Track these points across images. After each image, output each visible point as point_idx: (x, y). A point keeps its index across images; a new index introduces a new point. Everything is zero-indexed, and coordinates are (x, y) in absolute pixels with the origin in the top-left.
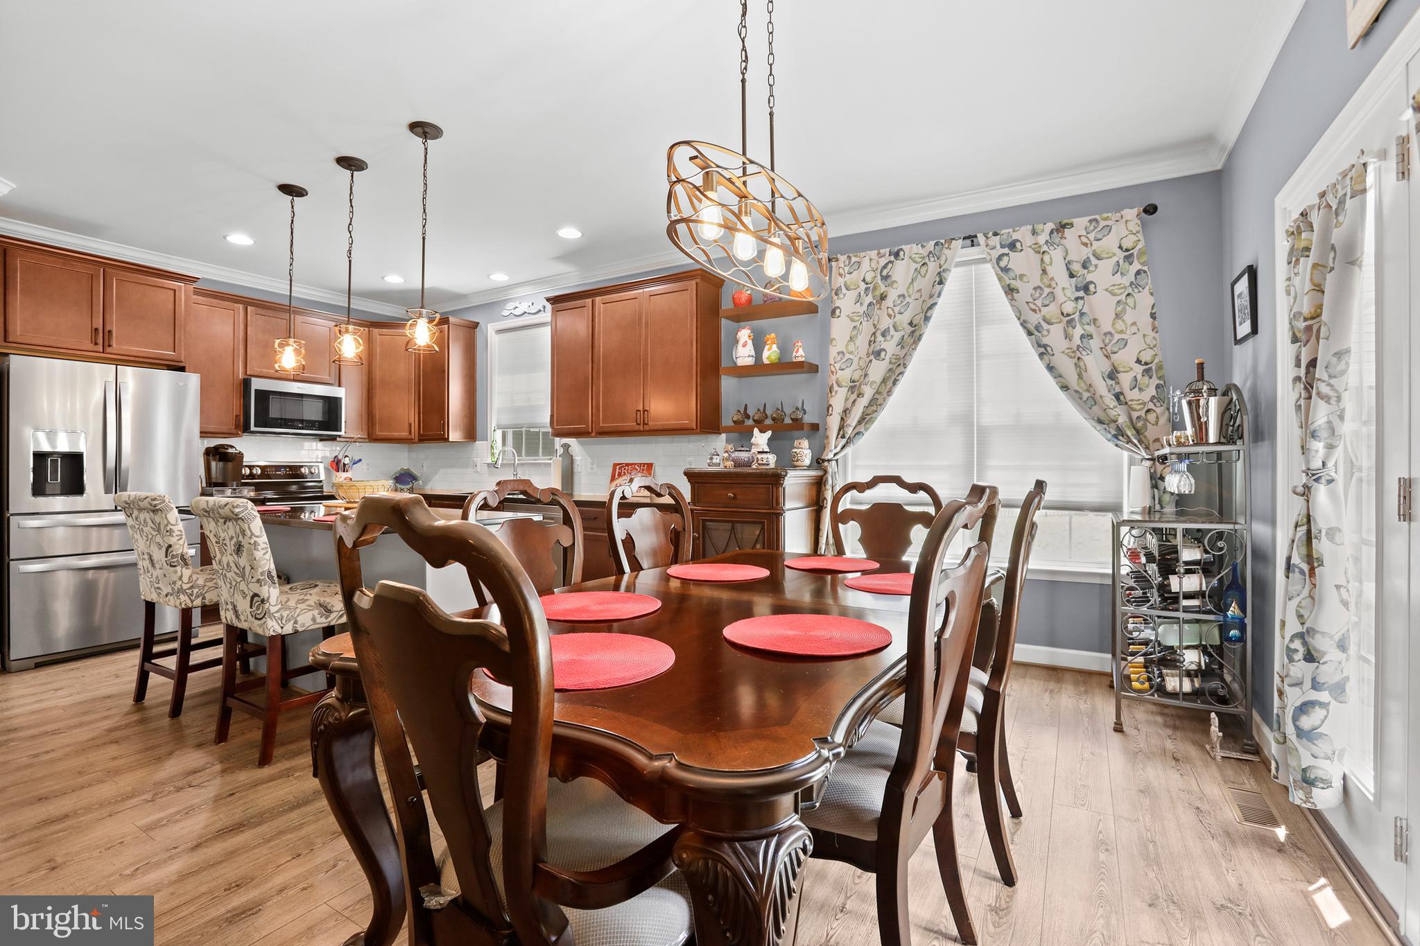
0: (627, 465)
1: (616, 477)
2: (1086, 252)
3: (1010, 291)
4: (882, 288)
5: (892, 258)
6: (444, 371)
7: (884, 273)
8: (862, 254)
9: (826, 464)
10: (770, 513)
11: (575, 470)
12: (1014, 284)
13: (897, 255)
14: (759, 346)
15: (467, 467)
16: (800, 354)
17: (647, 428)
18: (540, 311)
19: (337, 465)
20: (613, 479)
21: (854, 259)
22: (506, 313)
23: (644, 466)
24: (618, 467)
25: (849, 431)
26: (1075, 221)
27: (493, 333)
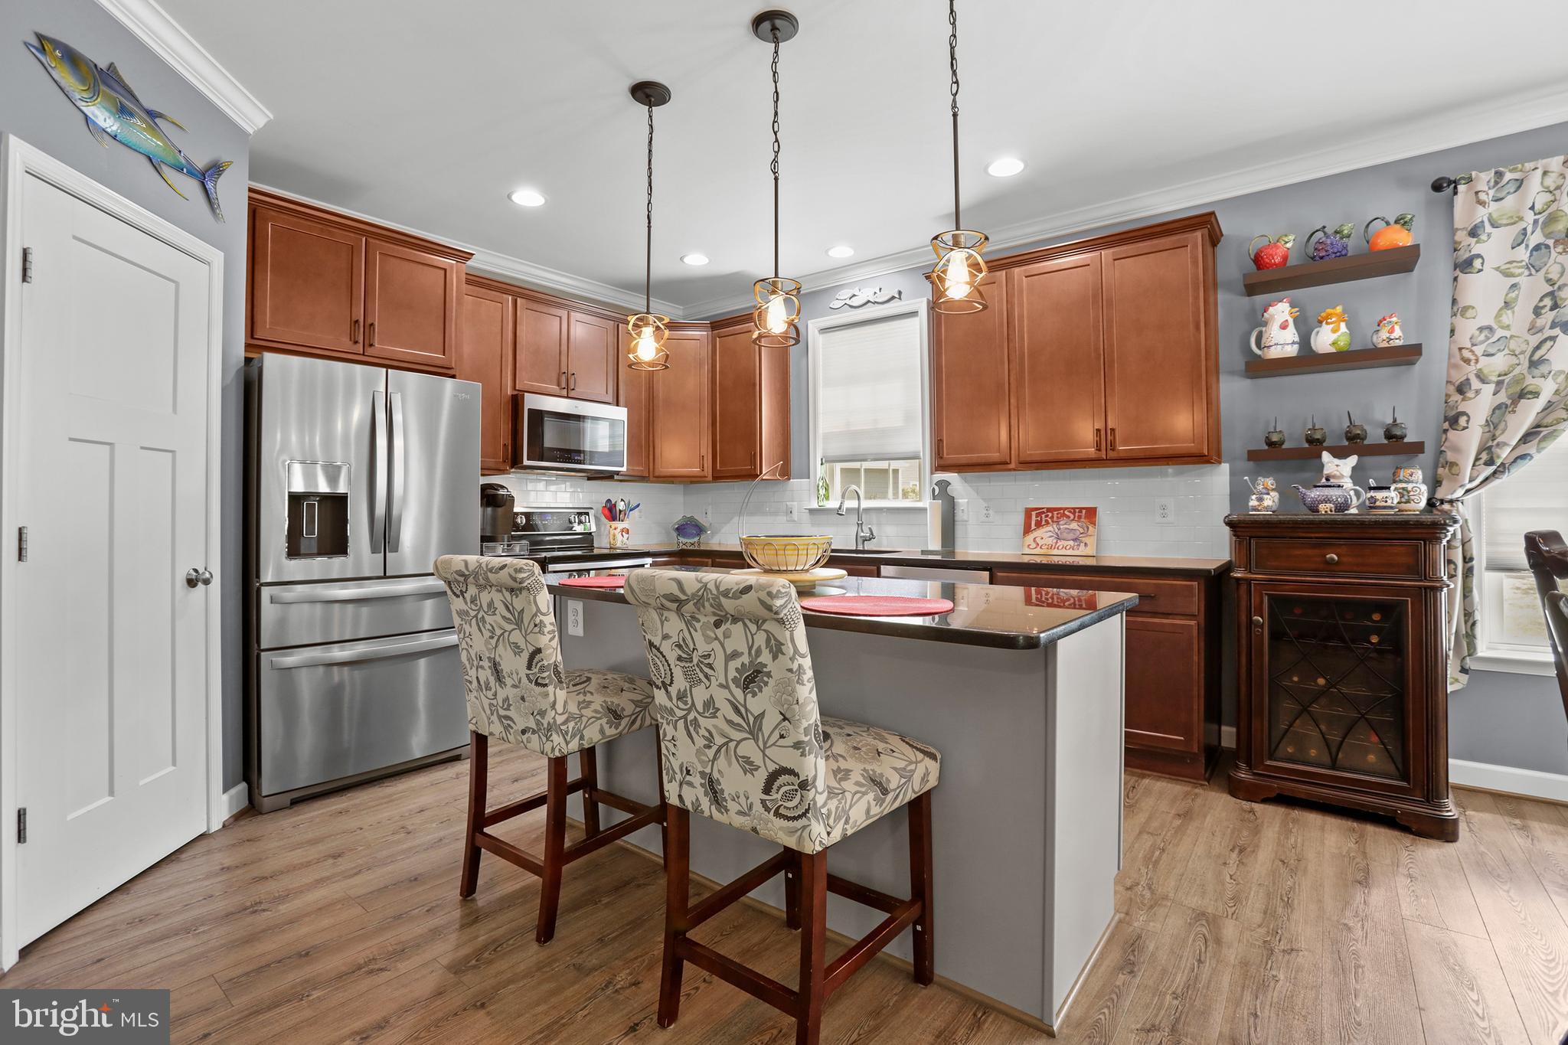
0: (1050, 510)
1: (1033, 527)
6: (754, 385)
8: (1528, 166)
9: (1446, 507)
10: (1420, 587)
11: (956, 518)
14: (1305, 327)
15: (776, 513)
16: (1396, 335)
17: (1111, 454)
18: (893, 298)
19: (611, 512)
20: (1027, 530)
21: (1508, 176)
22: (836, 304)
23: (1080, 512)
24: (1034, 513)
27: (817, 332)
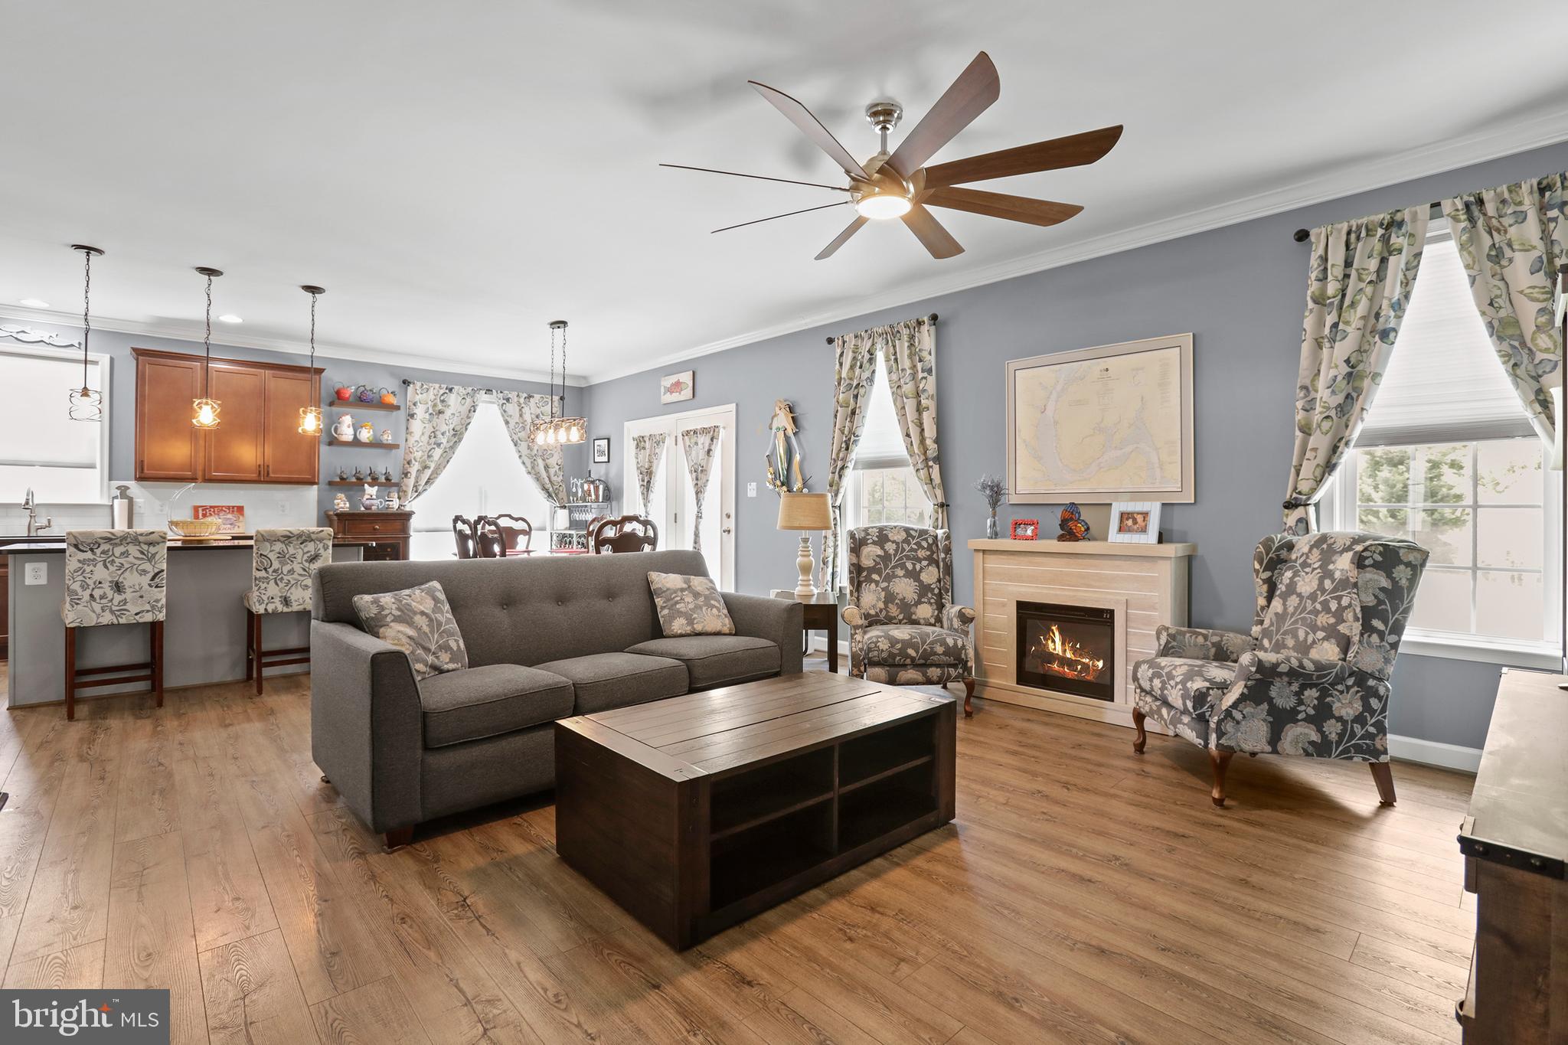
0: (211, 507)
2: (538, 411)
3: (507, 423)
4: (440, 407)
5: (447, 391)
7: (442, 398)
8: (431, 385)
9: (405, 508)
10: (405, 537)
11: (136, 510)
12: (509, 419)
13: (451, 390)
14: (356, 428)
16: (388, 438)
17: (267, 479)
18: (72, 346)
21: (425, 387)
23: (233, 508)
24: (200, 508)
25: (420, 489)
26: (535, 395)
